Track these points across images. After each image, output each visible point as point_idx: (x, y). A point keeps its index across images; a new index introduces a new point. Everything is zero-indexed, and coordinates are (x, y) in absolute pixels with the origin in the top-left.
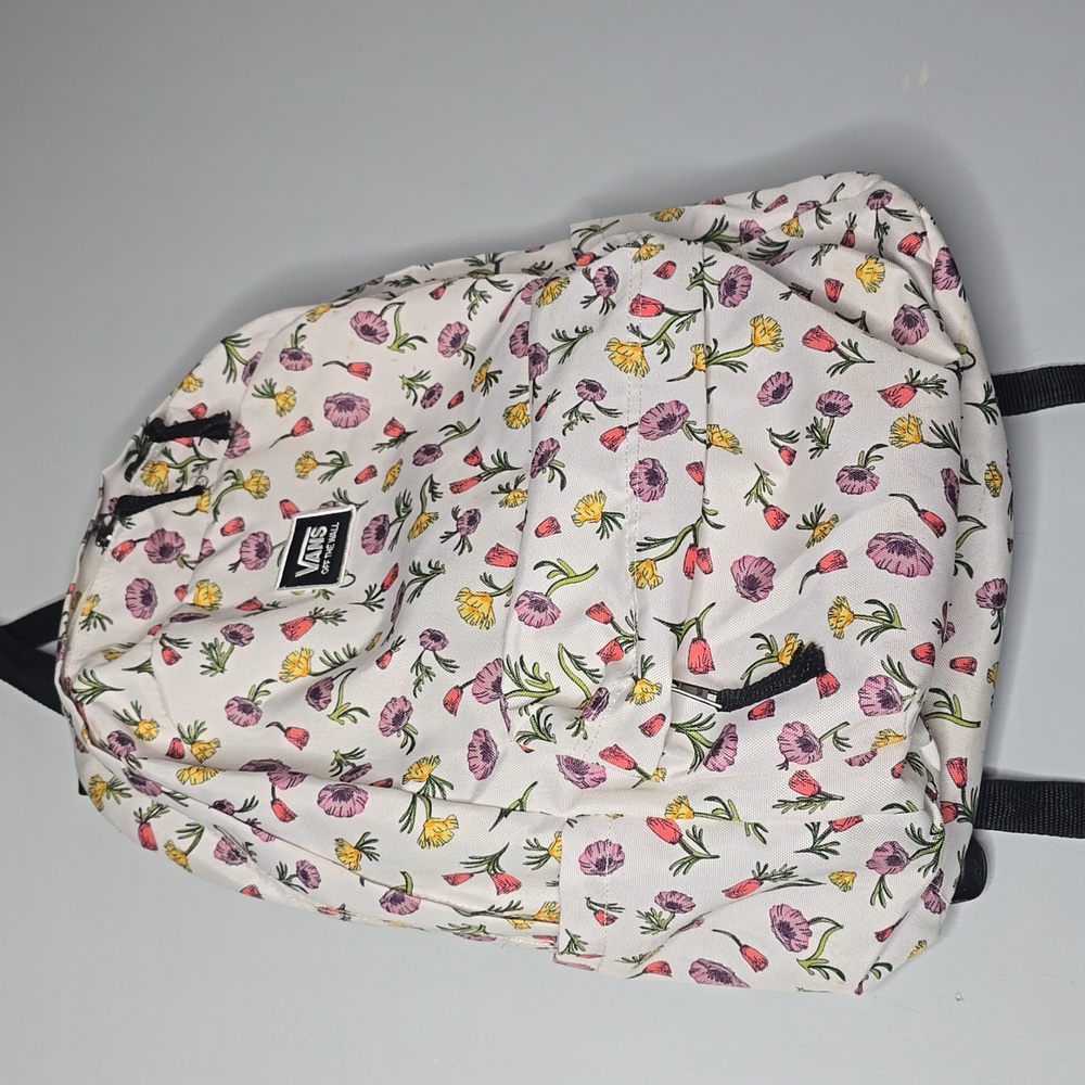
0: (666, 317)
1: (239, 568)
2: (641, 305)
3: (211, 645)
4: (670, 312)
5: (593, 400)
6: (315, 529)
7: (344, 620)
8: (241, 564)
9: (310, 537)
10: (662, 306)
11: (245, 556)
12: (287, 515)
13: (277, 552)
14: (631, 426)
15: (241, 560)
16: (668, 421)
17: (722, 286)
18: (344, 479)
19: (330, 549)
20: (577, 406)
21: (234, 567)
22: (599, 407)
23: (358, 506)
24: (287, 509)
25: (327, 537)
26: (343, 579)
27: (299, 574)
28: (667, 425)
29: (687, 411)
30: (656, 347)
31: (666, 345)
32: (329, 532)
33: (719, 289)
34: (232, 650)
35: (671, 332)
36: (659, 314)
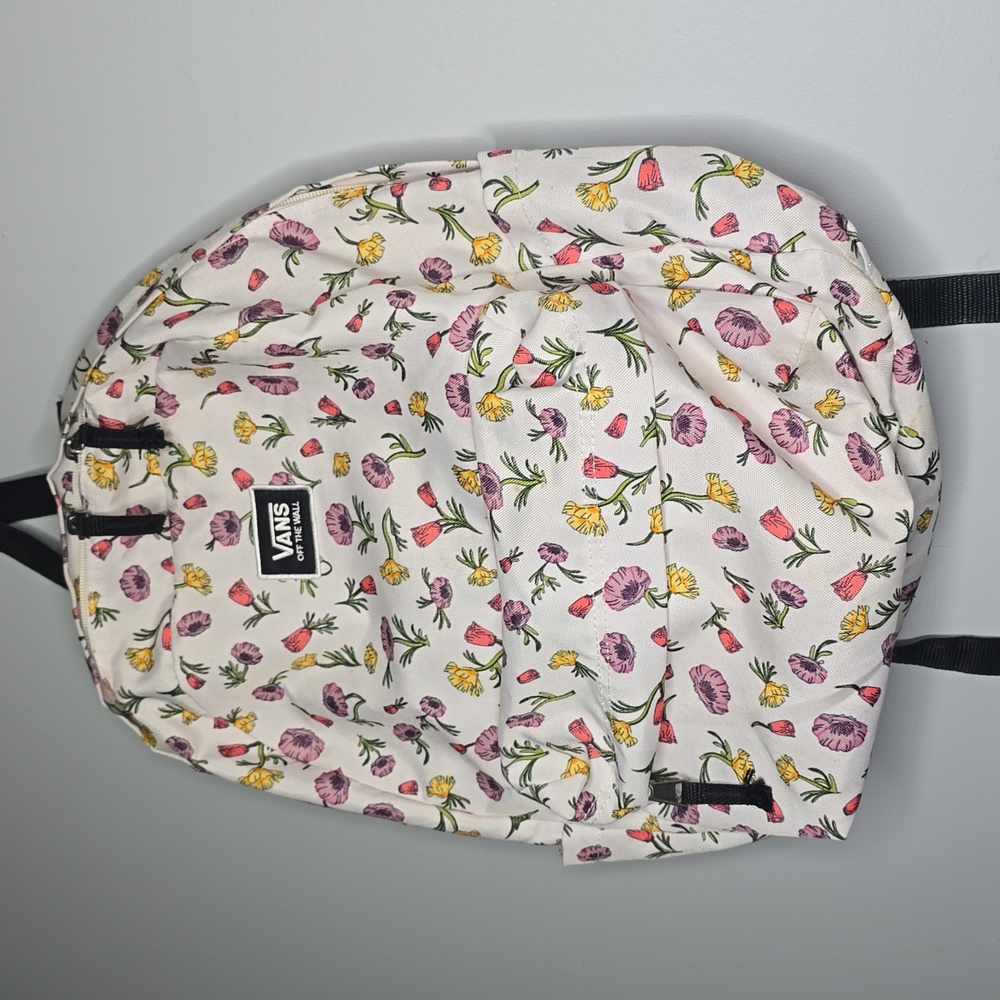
0: (621, 478)
1: (215, 546)
2: (595, 466)
3: (227, 668)
4: (625, 474)
5: (556, 562)
6: (276, 505)
7: (336, 628)
8: (216, 542)
9: (275, 516)
10: (616, 467)
11: (217, 535)
12: (243, 486)
13: (245, 524)
14: (596, 594)
15: (215, 539)
16: (630, 590)
17: (675, 421)
18: (290, 448)
19: (298, 531)
20: (542, 569)
21: (211, 545)
22: (562, 569)
23: (314, 484)
24: (243, 480)
25: (290, 516)
26: (321, 567)
27: (276, 558)
28: (630, 593)
29: (648, 578)
30: (614, 507)
31: (622, 506)
32: (291, 512)
33: (672, 425)
34: (246, 669)
35: (628, 492)
36: (614, 476)
